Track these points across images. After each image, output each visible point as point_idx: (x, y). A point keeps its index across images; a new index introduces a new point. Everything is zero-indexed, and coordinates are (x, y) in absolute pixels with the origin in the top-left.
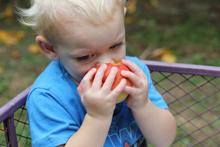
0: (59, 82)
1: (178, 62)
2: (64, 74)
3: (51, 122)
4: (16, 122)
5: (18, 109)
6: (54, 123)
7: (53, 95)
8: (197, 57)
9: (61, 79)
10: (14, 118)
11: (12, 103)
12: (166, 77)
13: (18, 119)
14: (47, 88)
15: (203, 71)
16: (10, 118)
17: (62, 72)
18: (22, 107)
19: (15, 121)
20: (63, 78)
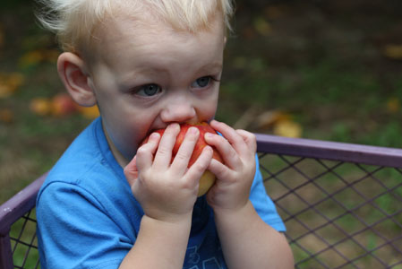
0: (95, 171)
1: (304, 136)
2: (103, 155)
3: (86, 239)
4: (13, 243)
5: (19, 218)
6: (90, 239)
7: (85, 193)
8: (340, 128)
9: (99, 164)
10: (11, 235)
11: (7, 207)
12: (292, 165)
13: (17, 238)
14: (74, 181)
15: (360, 154)
16: (4, 236)
17: (102, 152)
18: (26, 215)
19: (12, 241)
20: (102, 163)
